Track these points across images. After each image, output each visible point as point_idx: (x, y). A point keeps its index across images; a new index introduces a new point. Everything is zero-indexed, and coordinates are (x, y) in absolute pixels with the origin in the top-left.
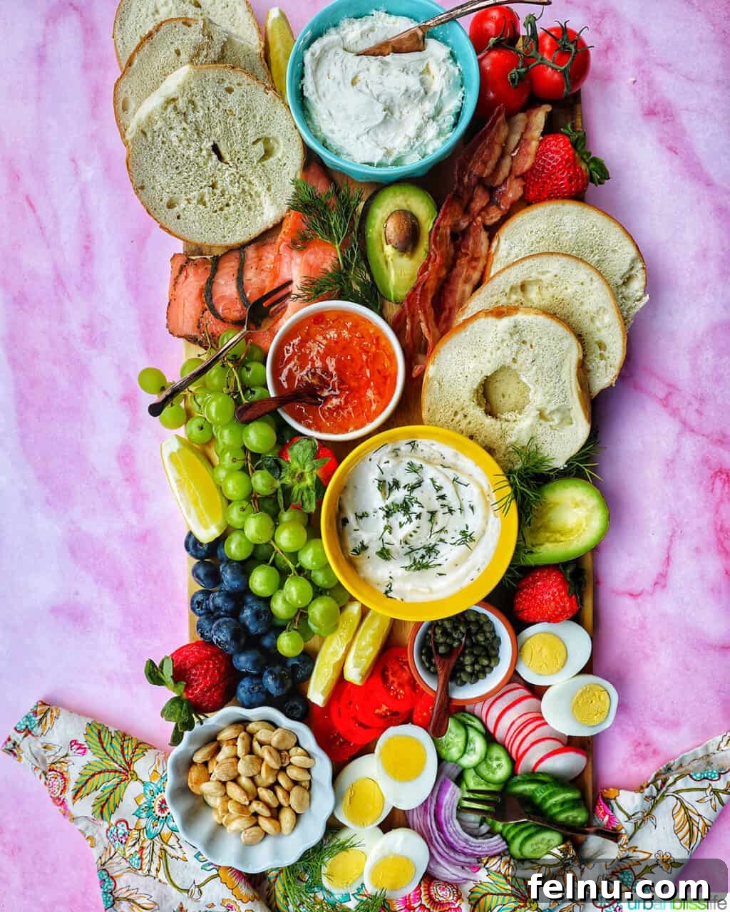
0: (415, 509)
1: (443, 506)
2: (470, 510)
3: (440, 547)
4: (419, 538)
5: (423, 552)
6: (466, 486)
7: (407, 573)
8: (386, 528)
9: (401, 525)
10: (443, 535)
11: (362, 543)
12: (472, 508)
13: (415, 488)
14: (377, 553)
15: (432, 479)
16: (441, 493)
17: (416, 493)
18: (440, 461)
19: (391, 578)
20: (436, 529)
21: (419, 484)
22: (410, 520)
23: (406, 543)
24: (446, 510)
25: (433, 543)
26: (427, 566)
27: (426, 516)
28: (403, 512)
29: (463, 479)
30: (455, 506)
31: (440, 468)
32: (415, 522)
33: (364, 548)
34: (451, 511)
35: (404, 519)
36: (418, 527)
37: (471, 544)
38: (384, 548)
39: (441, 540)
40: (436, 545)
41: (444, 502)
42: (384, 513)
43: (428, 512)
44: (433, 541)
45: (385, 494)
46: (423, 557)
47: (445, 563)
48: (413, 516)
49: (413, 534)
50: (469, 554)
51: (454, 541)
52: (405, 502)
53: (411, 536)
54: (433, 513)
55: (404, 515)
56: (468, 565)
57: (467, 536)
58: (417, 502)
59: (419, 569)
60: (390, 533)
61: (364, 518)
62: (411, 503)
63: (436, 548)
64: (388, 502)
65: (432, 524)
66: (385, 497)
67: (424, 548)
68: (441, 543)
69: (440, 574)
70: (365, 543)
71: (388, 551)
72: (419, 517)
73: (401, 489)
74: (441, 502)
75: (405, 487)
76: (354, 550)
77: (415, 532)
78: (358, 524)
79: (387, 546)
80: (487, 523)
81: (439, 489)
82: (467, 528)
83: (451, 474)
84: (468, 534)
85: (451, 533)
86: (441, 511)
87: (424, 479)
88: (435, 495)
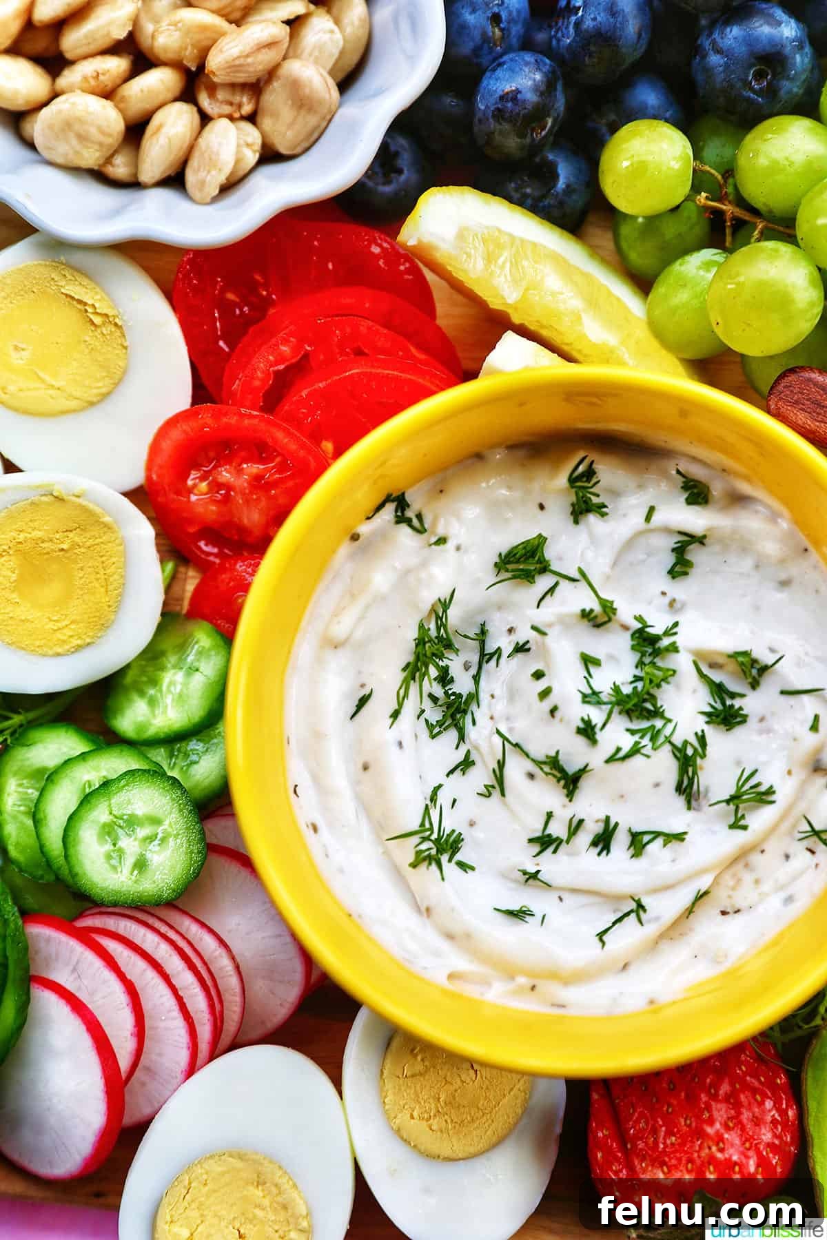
0: (617, 735)
1: (576, 827)
2: (515, 907)
3: (446, 750)
4: (512, 695)
5: (462, 685)
6: (601, 935)
7: (428, 597)
8: (609, 609)
9: (588, 661)
10: (480, 776)
11: (600, 510)
12: (519, 915)
13: (683, 770)
14: (541, 540)
15: (680, 837)
16: (620, 842)
17: (663, 765)
18: (721, 898)
19: (442, 541)
20: (516, 769)
21: (687, 789)
22: (592, 697)
23: (521, 649)
24: (558, 829)
25: (472, 733)
26: (414, 670)
27: (575, 753)
28: (627, 690)
29: (629, 936)
30: (552, 866)
31: (704, 883)
32: (577, 711)
33: (582, 509)
34: (545, 842)
35: (603, 681)
36: (553, 711)
37: (406, 851)
38: (544, 568)
39: (466, 764)
40: (462, 738)
41: (584, 838)
42: (657, 630)
43: (584, 770)
44: (481, 733)
45: (712, 666)
46: (445, 678)
47: (391, 736)
48: (596, 715)
49: (542, 685)
50: (378, 826)
51: (444, 798)
52: (657, 713)
53: (538, 675)
54: (571, 782)
55: (616, 689)
56: (347, 806)
57: (440, 851)
58: (635, 751)
59: (420, 642)
60: (586, 615)
61: (670, 559)
62: (643, 733)
63: (453, 735)
64: (683, 662)
65: (538, 763)
66: (705, 662)
67: (474, 697)
68: (459, 756)
69: (363, 701)
70: (592, 518)
71: (528, 577)
72: (587, 731)
73: (700, 724)
74: (592, 828)
75: (702, 739)
76: (590, 473)
77: (545, 694)
78: (667, 530)
79: (544, 582)
80: (450, 937)
81: (638, 842)
82: (462, 865)
83: (664, 908)
84: (444, 858)
85: (471, 805)
86: (564, 812)
87: (691, 815)
88: (628, 819)
